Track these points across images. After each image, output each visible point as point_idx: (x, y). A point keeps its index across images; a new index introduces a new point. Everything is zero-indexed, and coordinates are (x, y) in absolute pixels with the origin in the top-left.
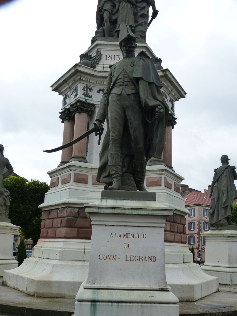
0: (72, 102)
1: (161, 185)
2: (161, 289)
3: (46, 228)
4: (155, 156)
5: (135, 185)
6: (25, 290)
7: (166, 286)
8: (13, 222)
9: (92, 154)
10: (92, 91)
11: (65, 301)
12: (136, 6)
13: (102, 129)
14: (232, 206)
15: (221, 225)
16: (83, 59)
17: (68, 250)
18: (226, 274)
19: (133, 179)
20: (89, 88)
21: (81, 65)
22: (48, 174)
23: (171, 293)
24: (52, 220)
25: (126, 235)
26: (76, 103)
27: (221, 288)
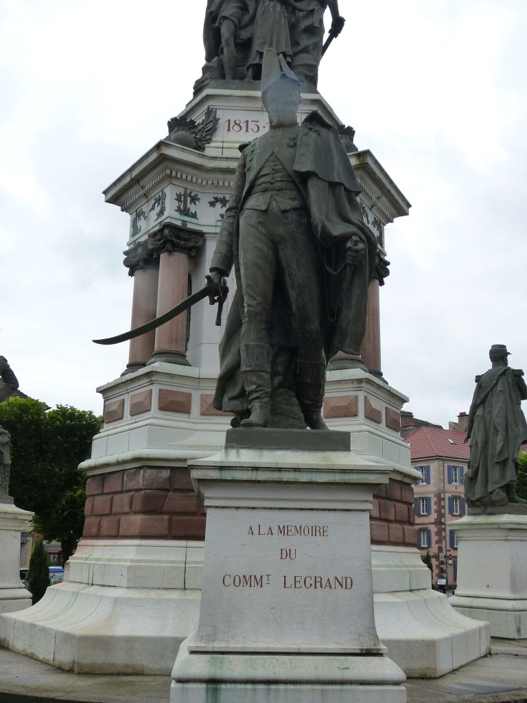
0: (154, 227)
1: (356, 415)
2: (364, 652)
3: (95, 516)
4: (347, 350)
5: (302, 415)
6: (51, 658)
7: (375, 645)
8: (19, 504)
9: (199, 345)
10: (197, 202)
11: (144, 682)
12: (294, 9)
13: (226, 290)
14: (516, 461)
15: (493, 504)
16: (176, 130)
17: (149, 564)
18: (507, 616)
19: (297, 403)
20: (190, 196)
21: (170, 143)
22: (100, 392)
23: (387, 661)
24: (110, 496)
25: (283, 530)
26: (161, 231)
27: (497, 648)
